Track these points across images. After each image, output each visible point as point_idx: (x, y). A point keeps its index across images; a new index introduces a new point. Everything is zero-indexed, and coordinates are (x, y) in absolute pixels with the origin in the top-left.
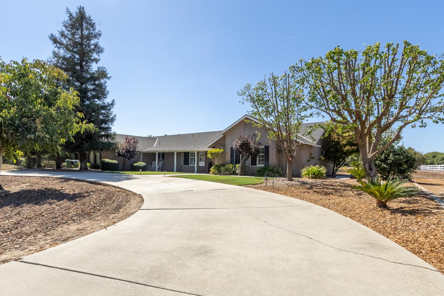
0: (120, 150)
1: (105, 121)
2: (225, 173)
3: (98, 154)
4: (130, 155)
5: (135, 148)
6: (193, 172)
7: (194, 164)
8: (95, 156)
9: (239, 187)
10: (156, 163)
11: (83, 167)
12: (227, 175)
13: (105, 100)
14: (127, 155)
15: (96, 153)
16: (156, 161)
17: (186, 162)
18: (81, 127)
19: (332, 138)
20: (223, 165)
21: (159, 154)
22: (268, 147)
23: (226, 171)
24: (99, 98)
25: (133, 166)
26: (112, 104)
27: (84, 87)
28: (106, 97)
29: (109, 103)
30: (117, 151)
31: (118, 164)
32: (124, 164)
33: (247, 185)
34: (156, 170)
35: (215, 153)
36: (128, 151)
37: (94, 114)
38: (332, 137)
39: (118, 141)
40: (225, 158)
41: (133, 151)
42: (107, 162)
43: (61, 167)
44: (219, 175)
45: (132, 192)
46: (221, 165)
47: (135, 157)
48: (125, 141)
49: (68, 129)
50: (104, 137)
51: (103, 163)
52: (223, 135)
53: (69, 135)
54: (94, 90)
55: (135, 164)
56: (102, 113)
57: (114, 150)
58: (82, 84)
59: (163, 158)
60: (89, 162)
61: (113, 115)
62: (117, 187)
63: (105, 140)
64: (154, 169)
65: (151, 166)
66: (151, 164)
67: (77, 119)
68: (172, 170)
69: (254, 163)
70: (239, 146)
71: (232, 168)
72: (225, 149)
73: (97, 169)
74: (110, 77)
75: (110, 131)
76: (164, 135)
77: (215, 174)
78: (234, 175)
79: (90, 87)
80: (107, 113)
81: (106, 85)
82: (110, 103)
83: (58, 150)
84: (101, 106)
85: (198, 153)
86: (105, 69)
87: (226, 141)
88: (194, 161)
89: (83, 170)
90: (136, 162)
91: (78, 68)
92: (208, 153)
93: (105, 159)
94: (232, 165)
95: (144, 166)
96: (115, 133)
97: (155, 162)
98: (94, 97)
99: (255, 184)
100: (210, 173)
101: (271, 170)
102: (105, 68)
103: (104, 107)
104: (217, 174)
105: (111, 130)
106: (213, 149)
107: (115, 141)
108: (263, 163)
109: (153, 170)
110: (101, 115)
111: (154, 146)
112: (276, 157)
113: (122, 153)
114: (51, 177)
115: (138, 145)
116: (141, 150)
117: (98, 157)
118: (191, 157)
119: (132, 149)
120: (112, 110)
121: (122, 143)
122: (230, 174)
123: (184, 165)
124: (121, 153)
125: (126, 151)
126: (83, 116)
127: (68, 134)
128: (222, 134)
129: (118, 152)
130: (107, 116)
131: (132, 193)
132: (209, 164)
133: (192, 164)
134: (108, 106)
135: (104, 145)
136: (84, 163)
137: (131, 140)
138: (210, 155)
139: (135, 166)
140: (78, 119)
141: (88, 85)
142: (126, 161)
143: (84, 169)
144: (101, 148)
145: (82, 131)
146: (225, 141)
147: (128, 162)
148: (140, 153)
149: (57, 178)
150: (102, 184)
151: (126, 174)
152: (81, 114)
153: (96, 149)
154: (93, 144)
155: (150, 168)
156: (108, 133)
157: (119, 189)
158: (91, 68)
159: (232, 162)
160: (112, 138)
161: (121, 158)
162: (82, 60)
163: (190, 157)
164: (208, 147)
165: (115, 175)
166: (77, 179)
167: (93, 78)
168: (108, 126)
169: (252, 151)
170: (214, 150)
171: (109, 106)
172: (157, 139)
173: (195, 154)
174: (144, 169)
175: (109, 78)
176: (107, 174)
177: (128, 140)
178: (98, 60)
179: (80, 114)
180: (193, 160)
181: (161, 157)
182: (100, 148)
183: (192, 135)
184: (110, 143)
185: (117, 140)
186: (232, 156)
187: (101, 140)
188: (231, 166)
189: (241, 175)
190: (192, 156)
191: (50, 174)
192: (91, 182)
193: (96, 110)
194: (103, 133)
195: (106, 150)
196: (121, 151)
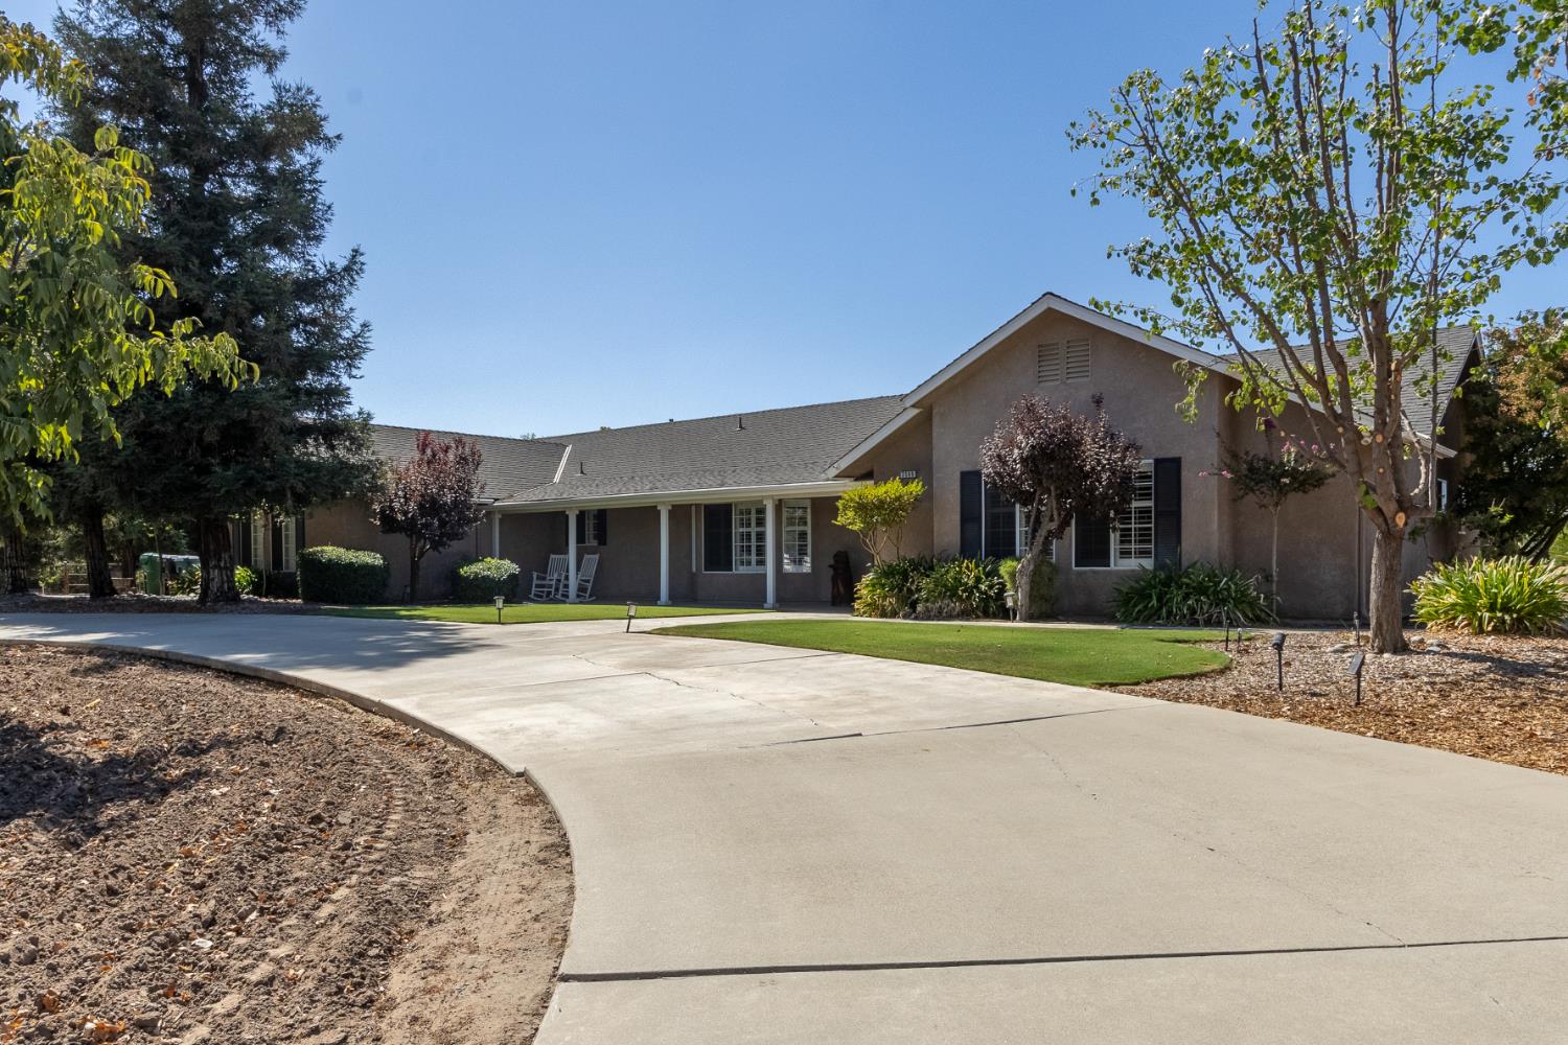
0: (392, 501)
1: (315, 360)
2: (940, 609)
3: (288, 523)
4: (443, 523)
5: (464, 487)
6: (756, 602)
7: (761, 563)
8: (277, 532)
9: (1106, 695)
10: (571, 564)
11: (214, 586)
12: (950, 617)
13: (312, 250)
14: (426, 526)
15: (278, 516)
16: (566, 552)
17: (718, 555)
18: (159, 355)
19: (1505, 409)
20: (925, 566)
21: (582, 517)
22: (1176, 463)
23: (942, 596)
24: (282, 243)
25: (454, 577)
26: (347, 269)
27: (210, 192)
28: (318, 239)
29: (332, 265)
30: (377, 507)
31: (386, 569)
32: (415, 566)
33: (1149, 682)
34: (567, 597)
35: (881, 505)
36: (430, 506)
37: (261, 321)
38: (1507, 404)
39: (382, 458)
40: (929, 531)
41: (455, 502)
42: (330, 560)
43: (114, 592)
44: (905, 617)
45: (470, 748)
46: (915, 565)
47: (465, 533)
48: (417, 456)
49: (82, 366)
50: (316, 440)
51: (311, 564)
52: (915, 411)
53: (89, 400)
54: (258, 203)
55: (465, 571)
56: (301, 320)
57: (362, 501)
58: (201, 171)
59: (602, 539)
60: (246, 563)
61: (356, 327)
62: (379, 704)
63: (317, 452)
64: (557, 590)
65: (544, 579)
66: (543, 569)
67: (132, 307)
68: (649, 597)
69: (1093, 551)
70: (1024, 460)
71: (978, 580)
72: (928, 482)
73: (285, 597)
74: (338, 137)
75: (340, 405)
76: (598, 429)
77: (883, 615)
78: (987, 615)
79: (242, 189)
80: (326, 314)
81: (317, 177)
82: (341, 264)
83: (29, 489)
84: (296, 282)
85: (780, 505)
86: (313, 97)
87: (935, 441)
88: (761, 551)
89: (216, 600)
90: (470, 561)
91: (181, 94)
92: (840, 504)
93: (319, 548)
94: (977, 566)
95: (512, 577)
96: (369, 414)
97: (562, 556)
98: (261, 236)
99: (1192, 677)
100: (851, 610)
101: (1201, 590)
102: (310, 92)
103: (309, 289)
104: (894, 614)
105: (350, 403)
106: (859, 483)
107: (366, 455)
108: (1144, 553)
109: (553, 595)
110: (298, 328)
111: (557, 479)
112: (1219, 519)
113: (405, 513)
114: (47, 644)
115: (482, 474)
116: (496, 500)
117: (287, 536)
118: (745, 530)
119: (449, 498)
120: (348, 302)
121: (402, 468)
122: (965, 614)
123: (706, 570)
124: (400, 517)
125: (421, 506)
126: (166, 289)
127: (83, 397)
128: (913, 406)
129: (383, 511)
130: (328, 332)
131: (473, 757)
132: (836, 561)
133: (749, 563)
134: (329, 279)
135: (313, 475)
136: (220, 568)
137: (446, 450)
138: (851, 514)
139: (468, 577)
140: (138, 307)
141: (229, 181)
142: (422, 554)
143: (219, 599)
144: (300, 488)
145: (166, 382)
146: (929, 442)
147: (432, 561)
148: (489, 514)
149: (74, 651)
150: (292, 687)
151: (426, 618)
152: (156, 274)
153: (277, 498)
154: (258, 471)
155: (537, 586)
156: (336, 416)
157: (389, 722)
158: (242, 93)
159: (968, 549)
160: (353, 440)
161: (401, 540)
162: (196, 52)
163: (737, 530)
164: (837, 476)
165: (370, 628)
166: (167, 653)
167: (257, 143)
168: (330, 384)
169: (1093, 489)
170: (872, 491)
171: (335, 283)
172: (568, 449)
173: (761, 511)
174: (514, 591)
175: (329, 142)
176: (329, 624)
177: (429, 452)
178: (275, 56)
179: (149, 278)
180: (754, 543)
181: (590, 531)
182: (292, 488)
183: (741, 421)
184: (344, 465)
185: (379, 451)
186: (968, 517)
187: (298, 450)
188: (970, 572)
189: (1031, 618)
190: (749, 525)
191: (48, 625)
192: (237, 674)
193: (272, 298)
194: (308, 417)
195: (324, 500)
196: (396, 505)
